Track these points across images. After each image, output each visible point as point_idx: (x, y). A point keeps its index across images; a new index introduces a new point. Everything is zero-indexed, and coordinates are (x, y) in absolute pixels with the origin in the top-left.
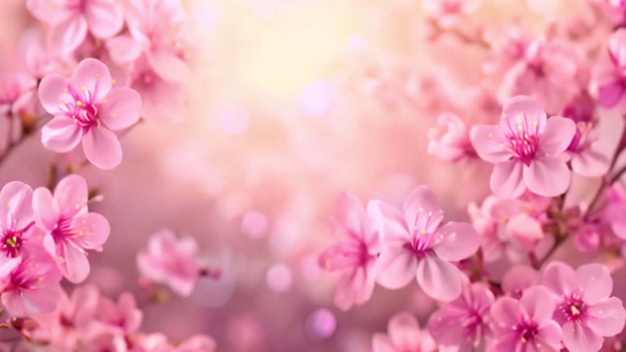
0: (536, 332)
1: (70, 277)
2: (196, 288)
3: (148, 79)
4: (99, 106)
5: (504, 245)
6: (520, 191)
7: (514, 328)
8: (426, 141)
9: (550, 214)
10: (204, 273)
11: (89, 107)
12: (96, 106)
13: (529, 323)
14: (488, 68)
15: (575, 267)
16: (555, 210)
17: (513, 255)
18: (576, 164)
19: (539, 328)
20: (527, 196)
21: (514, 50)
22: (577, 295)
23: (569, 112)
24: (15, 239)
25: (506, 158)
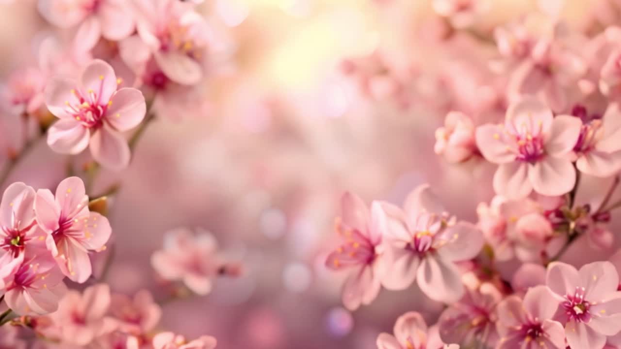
0: (541, 331)
1: (72, 277)
2: (214, 287)
3: (159, 80)
4: (104, 108)
5: (513, 244)
6: (525, 190)
7: (519, 328)
8: (434, 141)
9: (559, 213)
10: (222, 271)
11: (94, 109)
12: (102, 107)
13: (533, 322)
14: (497, 67)
15: (578, 267)
16: (565, 208)
17: (523, 254)
18: (582, 164)
19: (542, 327)
20: (533, 195)
21: (520, 49)
22: (580, 295)
23: (578, 111)
24: (18, 239)
25: (511, 158)
